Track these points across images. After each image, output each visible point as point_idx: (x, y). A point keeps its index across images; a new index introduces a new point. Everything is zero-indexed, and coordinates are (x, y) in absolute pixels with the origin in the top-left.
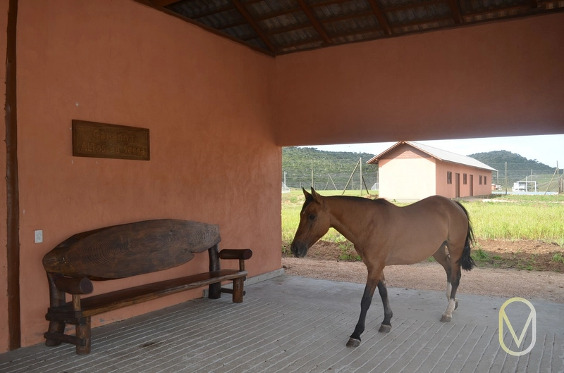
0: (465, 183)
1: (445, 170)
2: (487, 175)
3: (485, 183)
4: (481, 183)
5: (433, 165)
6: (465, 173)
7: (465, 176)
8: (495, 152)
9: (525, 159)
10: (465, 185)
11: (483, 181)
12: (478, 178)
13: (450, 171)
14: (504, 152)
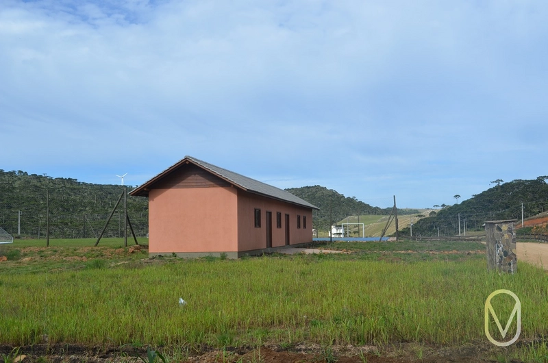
0: (279, 225)
1: (251, 207)
2: (306, 215)
3: (305, 227)
4: (299, 226)
5: (233, 198)
6: (279, 211)
7: (279, 216)
8: (307, 187)
9: (343, 196)
10: (279, 229)
11: (303, 224)
12: (296, 219)
13: (258, 207)
14: (317, 187)
